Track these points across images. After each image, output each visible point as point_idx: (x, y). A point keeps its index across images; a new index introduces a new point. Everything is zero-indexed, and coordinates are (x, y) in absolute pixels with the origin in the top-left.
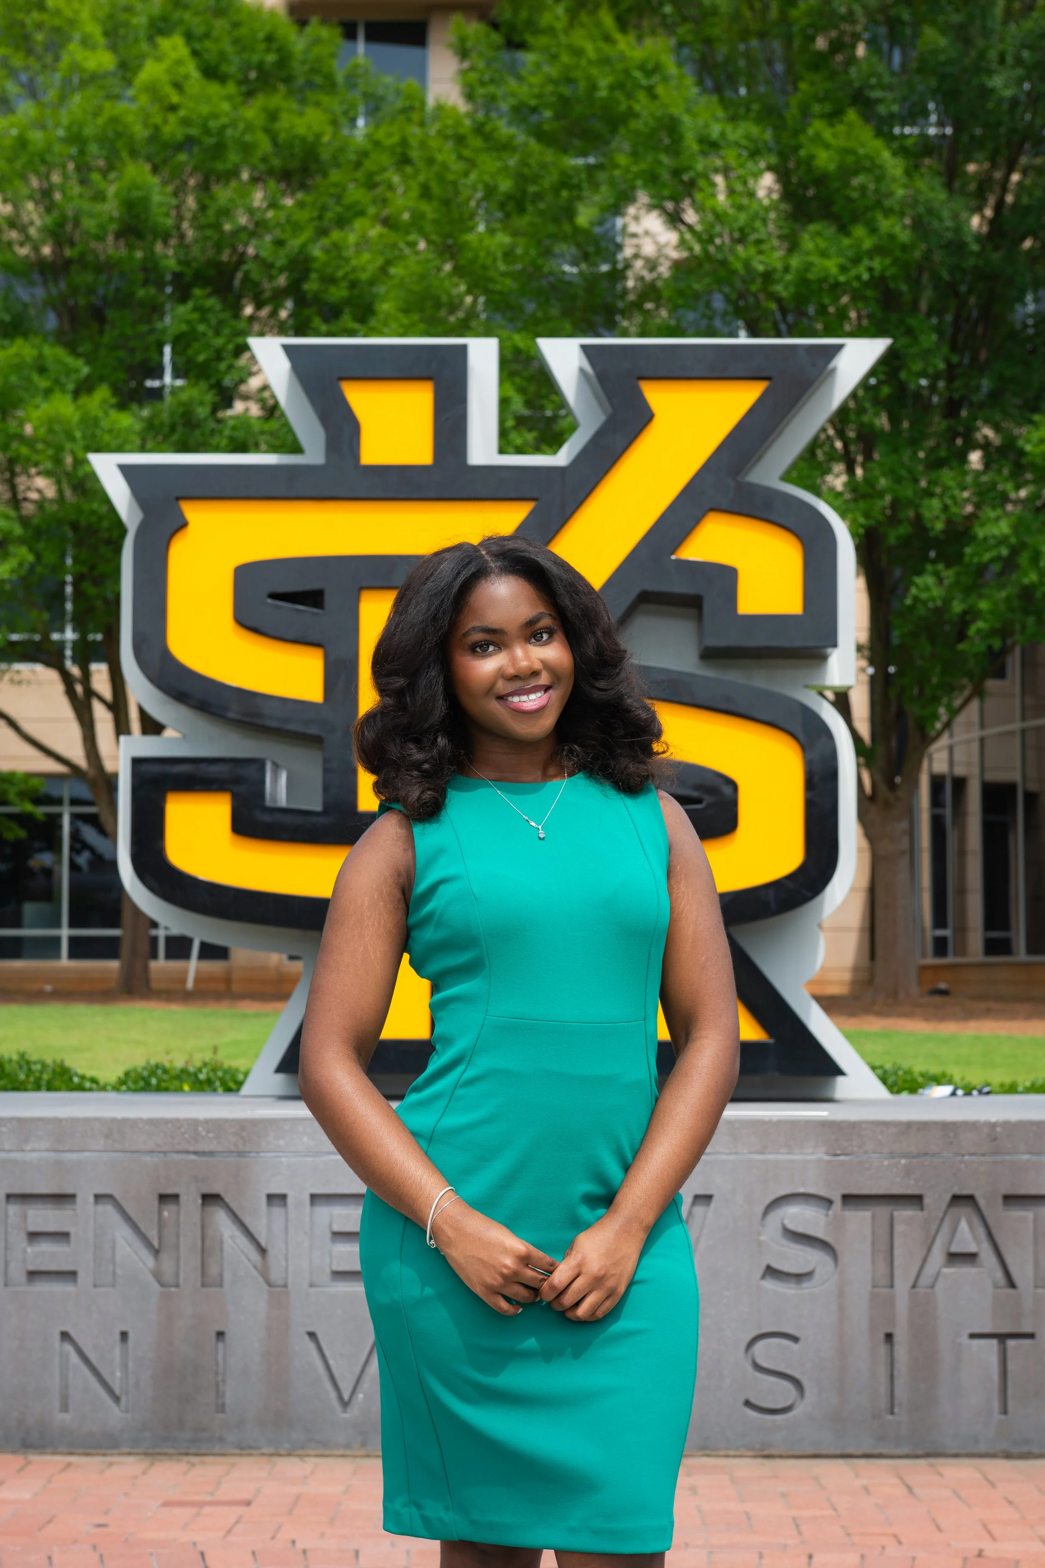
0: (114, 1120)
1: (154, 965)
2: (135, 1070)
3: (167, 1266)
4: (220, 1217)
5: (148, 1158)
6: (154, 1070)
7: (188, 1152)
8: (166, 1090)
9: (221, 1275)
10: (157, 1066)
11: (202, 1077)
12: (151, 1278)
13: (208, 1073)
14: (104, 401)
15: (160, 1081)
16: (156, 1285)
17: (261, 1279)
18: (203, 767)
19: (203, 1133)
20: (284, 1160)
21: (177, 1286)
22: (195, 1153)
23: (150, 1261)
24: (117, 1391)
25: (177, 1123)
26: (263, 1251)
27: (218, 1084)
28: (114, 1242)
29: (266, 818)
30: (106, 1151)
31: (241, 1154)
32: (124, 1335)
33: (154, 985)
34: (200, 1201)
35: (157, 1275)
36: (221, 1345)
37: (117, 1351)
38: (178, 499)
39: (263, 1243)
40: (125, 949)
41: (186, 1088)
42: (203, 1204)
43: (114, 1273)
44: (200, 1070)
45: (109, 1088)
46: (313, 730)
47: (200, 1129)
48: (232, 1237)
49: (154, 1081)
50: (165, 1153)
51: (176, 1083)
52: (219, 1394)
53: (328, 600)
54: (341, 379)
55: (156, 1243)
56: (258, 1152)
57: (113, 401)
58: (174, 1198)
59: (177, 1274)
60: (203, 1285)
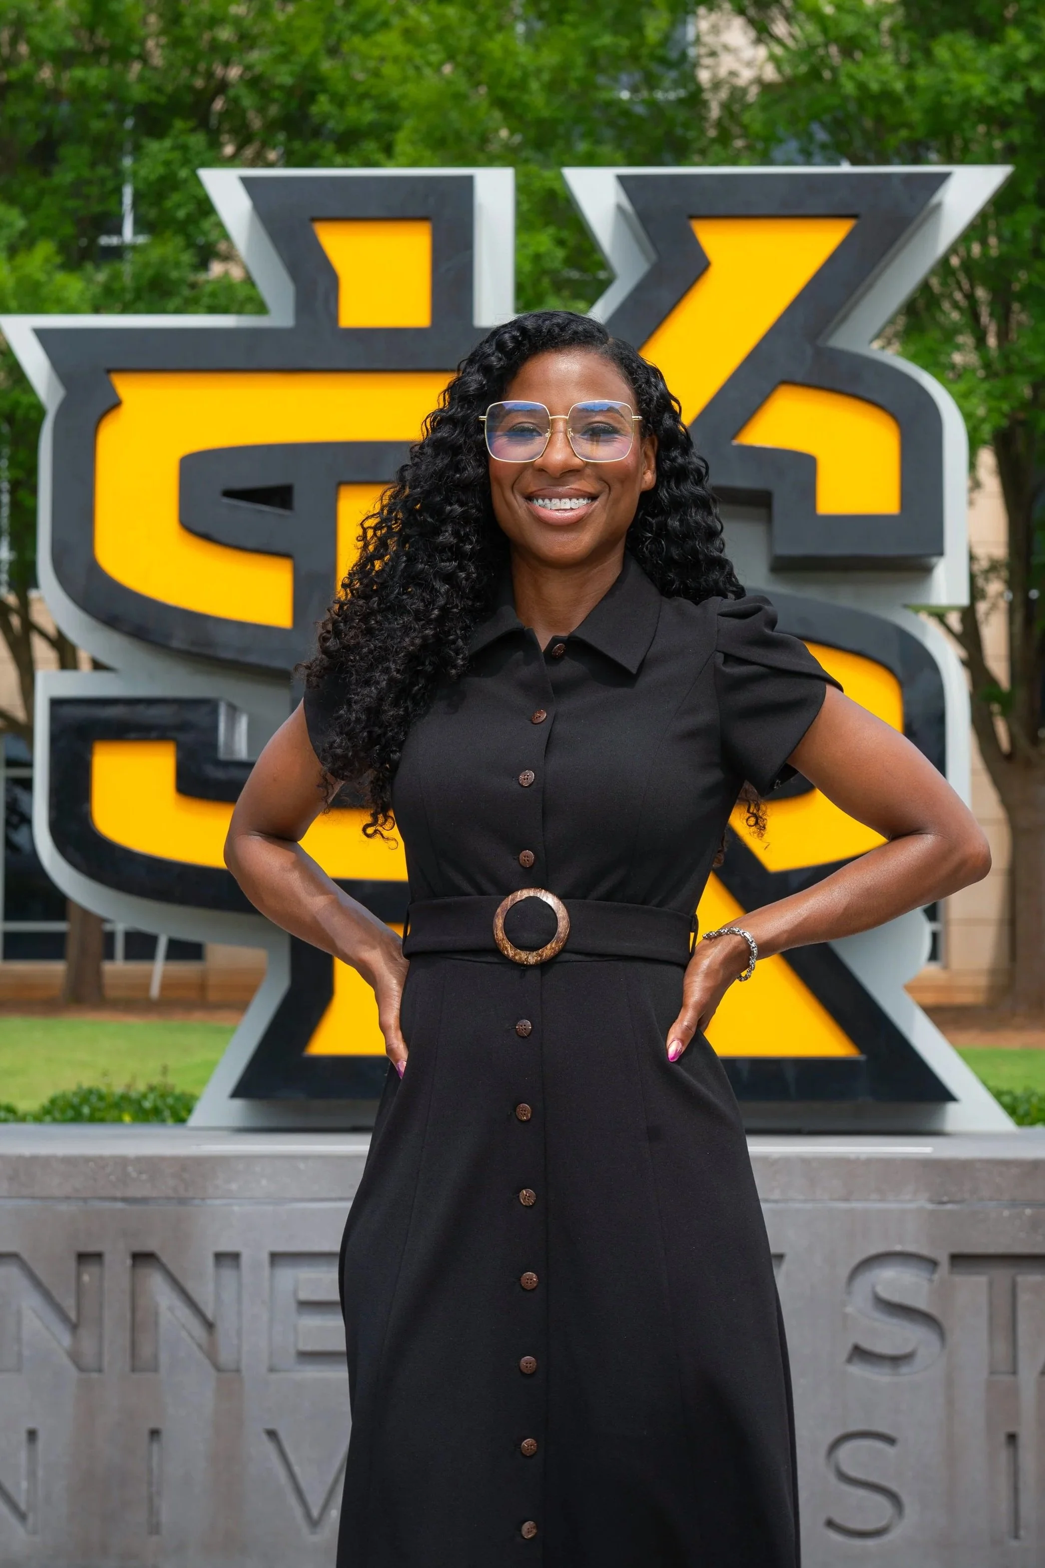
0: (20, 1158)
1: (108, 967)
2: (64, 1096)
3: (88, 1345)
4: (156, 1283)
5: (63, 1207)
6: (87, 1095)
7: (114, 1199)
8: (102, 1120)
9: (156, 1357)
10: (90, 1092)
11: (147, 1104)
12: (66, 1361)
13: (155, 1101)
14: (47, 260)
15: (93, 1110)
16: (73, 1371)
17: (206, 1362)
18: (141, 708)
19: (134, 1175)
20: (236, 1208)
21: (100, 1370)
22: (124, 1200)
23: (66, 1339)
24: (23, 1506)
25: (100, 1162)
26: (210, 1326)
27: (167, 1113)
28: (19, 1313)
29: (219, 774)
30: (10, 1197)
31: (182, 1201)
32: (32, 1435)
33: (110, 993)
34: (129, 1262)
35: (75, 1357)
36: (155, 1447)
37: (23, 1456)
38: (109, 371)
39: (210, 1315)
40: (72, 948)
41: (127, 1118)
42: (134, 1265)
43: (20, 1355)
44: (144, 1096)
45: (28, 1118)
46: (278, 663)
47: (130, 1169)
48: (171, 1309)
49: (86, 1110)
50: (85, 1200)
51: (114, 1113)
52: (153, 1511)
53: (298, 499)
54: (314, 219)
55: (73, 1315)
56: (203, 1199)
57: (58, 260)
58: (96, 1257)
59: (100, 1354)
60: (133, 1370)
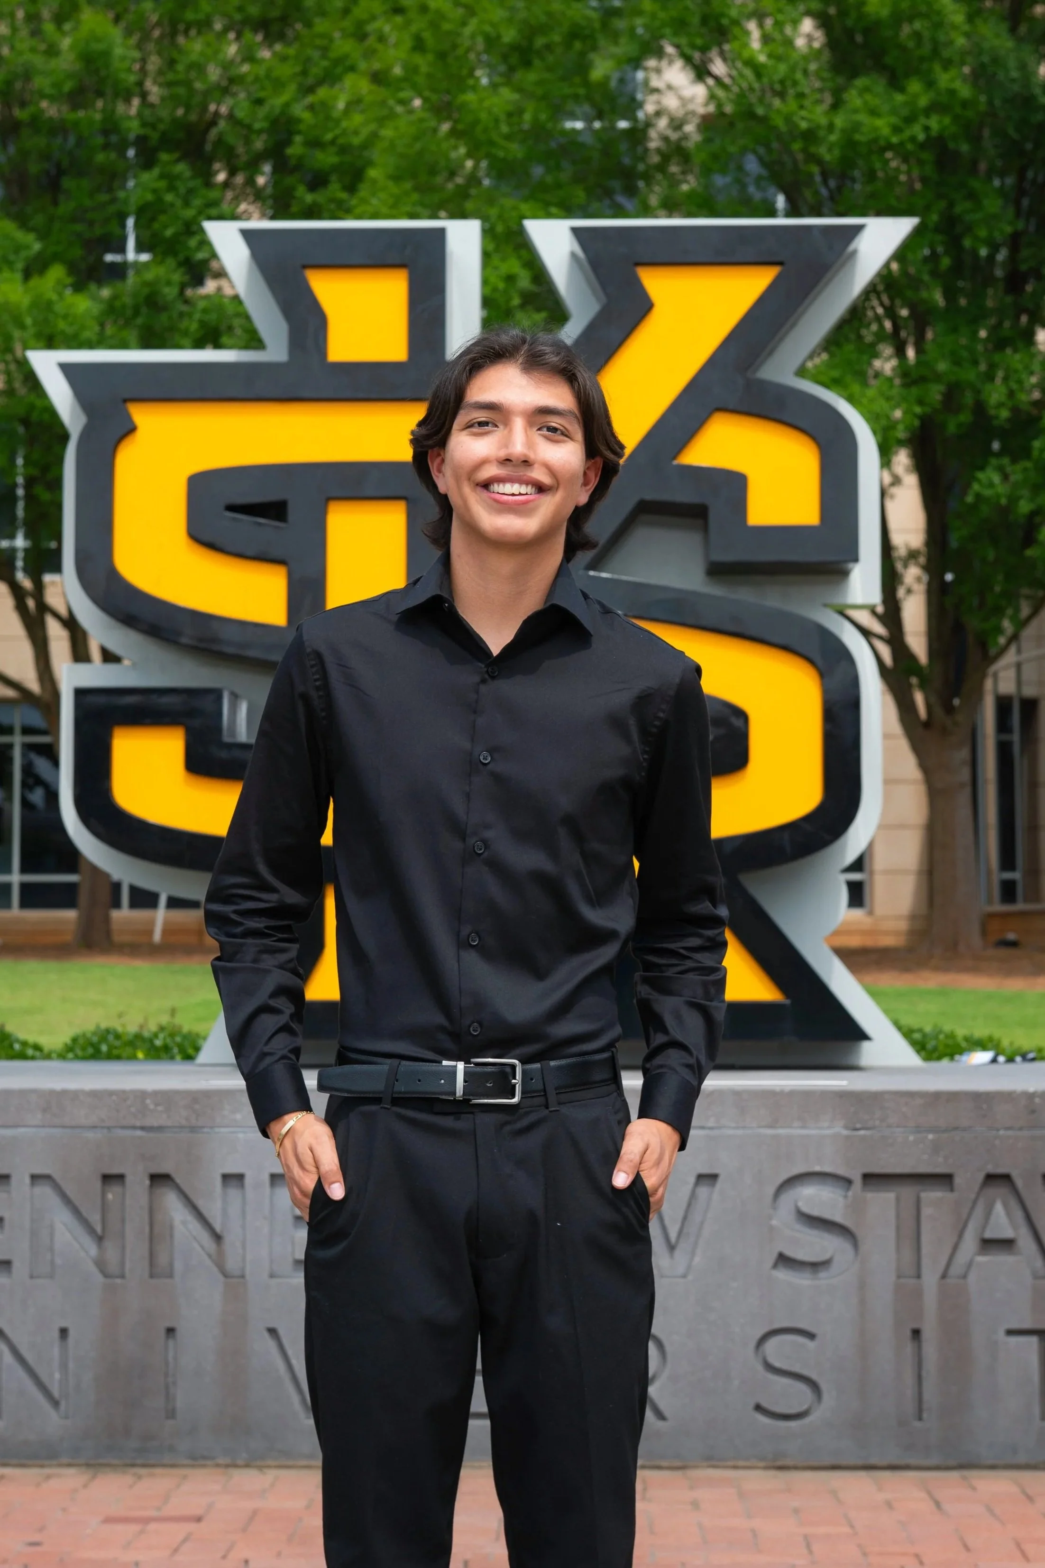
0: (52, 1092)
1: (115, 914)
2: (84, 1035)
3: (112, 1254)
4: (171, 1201)
5: (90, 1135)
6: (105, 1034)
7: (134, 1128)
8: (118, 1058)
9: (171, 1265)
10: (108, 1031)
11: (158, 1043)
12: (93, 1269)
13: (165, 1039)
14: (58, 282)
15: (111, 1047)
16: (100, 1278)
17: (215, 1269)
18: (154, 697)
19: (152, 1107)
20: (241, 1136)
21: (123, 1276)
22: (143, 1128)
23: (93, 1250)
24: (56, 1395)
25: (122, 1095)
26: (218, 1238)
27: (176, 1050)
28: (52, 1228)
29: (225, 755)
30: (43, 1126)
31: (193, 1129)
32: (64, 1333)
33: (117, 938)
34: (147, 1182)
35: (101, 1264)
36: (171, 1343)
37: (56, 1350)
38: (125, 401)
39: (218, 1228)
40: (83, 898)
41: (140, 1055)
42: (151, 1186)
43: (53, 1263)
44: (156, 1035)
45: (54, 1055)
47: (148, 1101)
48: (184, 1223)
49: (104, 1048)
50: (109, 1128)
51: (128, 1051)
52: (169, 1398)
53: (292, 512)
54: (305, 267)
55: (99, 1229)
56: (212, 1127)
57: (69, 281)
58: (120, 1178)
59: (122, 1264)
60: (152, 1276)
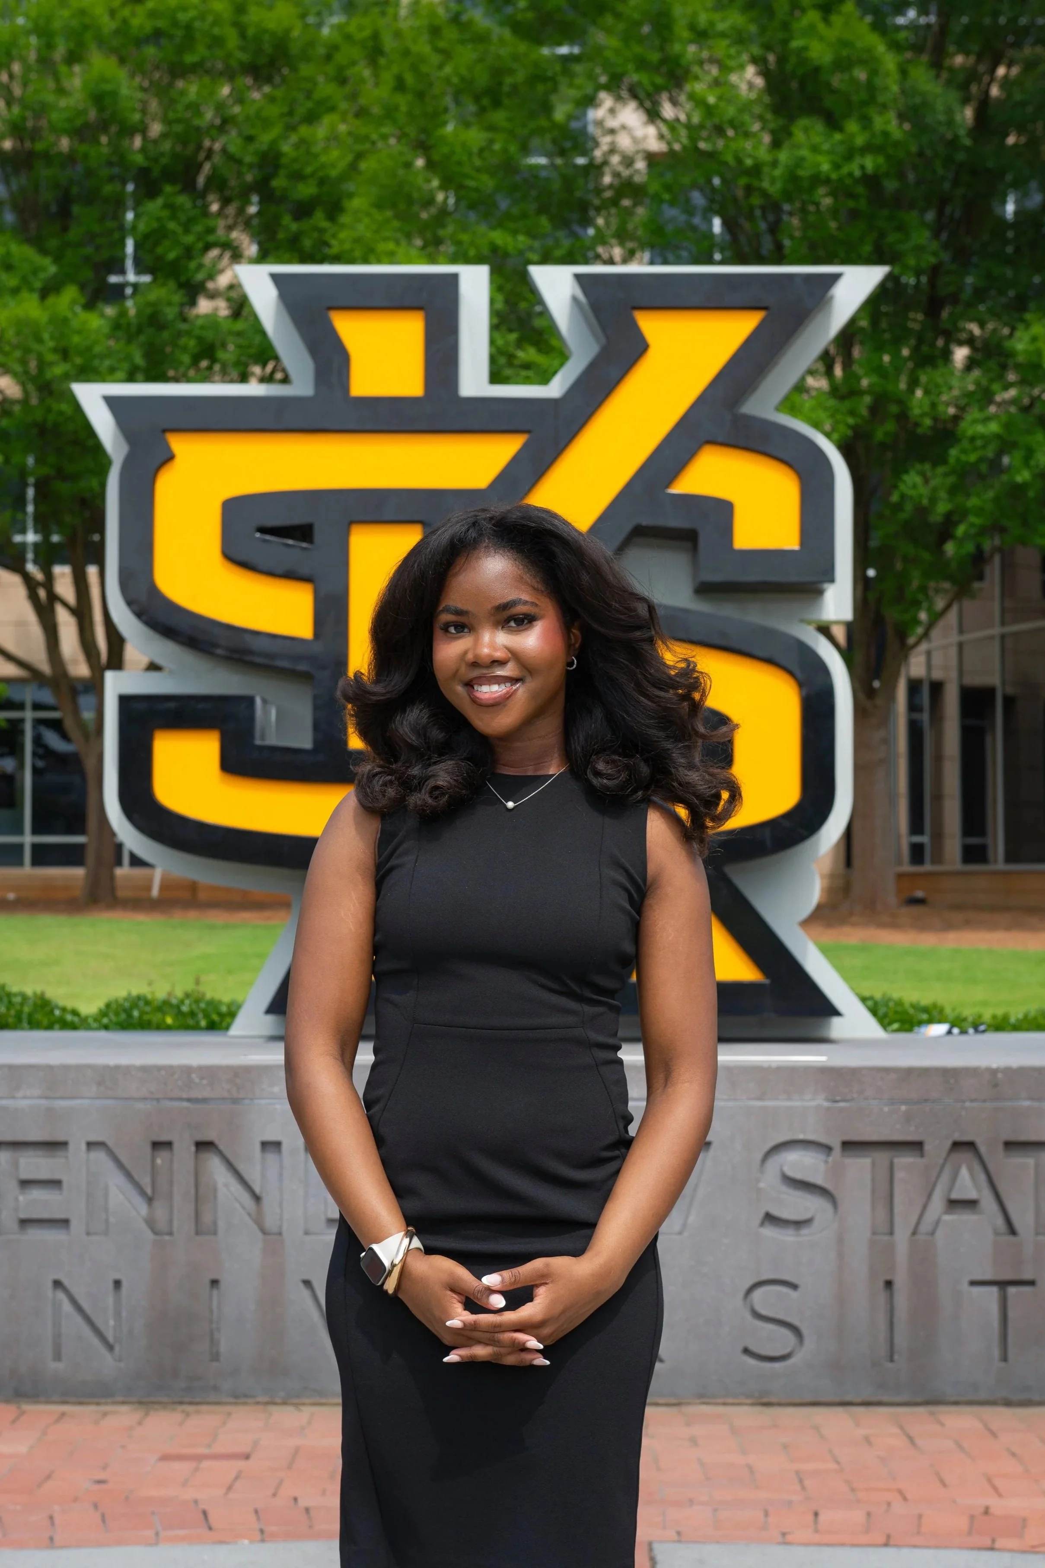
0: (106, 1068)
1: (119, 872)
2: (116, 1001)
3: (160, 1213)
4: (215, 1165)
5: (140, 1106)
6: (136, 1001)
7: (181, 1099)
8: (149, 1027)
9: (215, 1223)
10: (139, 998)
11: (185, 1009)
12: (144, 1226)
13: (190, 1005)
14: (72, 301)
15: (142, 1016)
16: (150, 1236)
17: (255, 1226)
18: (190, 704)
19: (197, 1080)
21: (171, 1233)
22: (189, 1100)
23: (143, 1209)
24: (111, 1339)
25: (170, 1070)
26: (258, 1199)
27: (202, 1020)
28: (106, 1190)
29: (255, 756)
30: (99, 1098)
31: (235, 1101)
32: (117, 1284)
33: (121, 894)
34: (193, 1149)
35: (151, 1223)
36: (215, 1293)
37: (110, 1300)
38: (164, 431)
39: (257, 1190)
40: (89, 857)
41: (169, 1020)
42: (197, 1151)
43: (107, 1221)
44: (182, 1002)
45: (94, 1024)
46: (303, 666)
47: (194, 1076)
48: (226, 1184)
49: (136, 1016)
50: (158, 1100)
51: (159, 1016)
52: (213, 1342)
53: (318, 534)
54: (330, 308)
55: (149, 1191)
56: (252, 1099)
57: (81, 300)
58: (167, 1145)
59: (171, 1221)
60: (197, 1233)
